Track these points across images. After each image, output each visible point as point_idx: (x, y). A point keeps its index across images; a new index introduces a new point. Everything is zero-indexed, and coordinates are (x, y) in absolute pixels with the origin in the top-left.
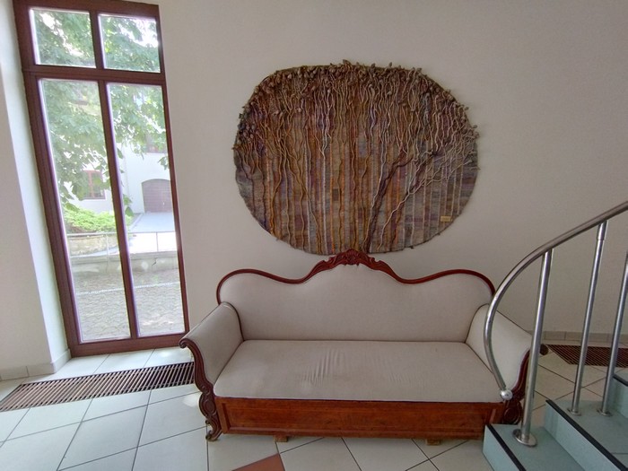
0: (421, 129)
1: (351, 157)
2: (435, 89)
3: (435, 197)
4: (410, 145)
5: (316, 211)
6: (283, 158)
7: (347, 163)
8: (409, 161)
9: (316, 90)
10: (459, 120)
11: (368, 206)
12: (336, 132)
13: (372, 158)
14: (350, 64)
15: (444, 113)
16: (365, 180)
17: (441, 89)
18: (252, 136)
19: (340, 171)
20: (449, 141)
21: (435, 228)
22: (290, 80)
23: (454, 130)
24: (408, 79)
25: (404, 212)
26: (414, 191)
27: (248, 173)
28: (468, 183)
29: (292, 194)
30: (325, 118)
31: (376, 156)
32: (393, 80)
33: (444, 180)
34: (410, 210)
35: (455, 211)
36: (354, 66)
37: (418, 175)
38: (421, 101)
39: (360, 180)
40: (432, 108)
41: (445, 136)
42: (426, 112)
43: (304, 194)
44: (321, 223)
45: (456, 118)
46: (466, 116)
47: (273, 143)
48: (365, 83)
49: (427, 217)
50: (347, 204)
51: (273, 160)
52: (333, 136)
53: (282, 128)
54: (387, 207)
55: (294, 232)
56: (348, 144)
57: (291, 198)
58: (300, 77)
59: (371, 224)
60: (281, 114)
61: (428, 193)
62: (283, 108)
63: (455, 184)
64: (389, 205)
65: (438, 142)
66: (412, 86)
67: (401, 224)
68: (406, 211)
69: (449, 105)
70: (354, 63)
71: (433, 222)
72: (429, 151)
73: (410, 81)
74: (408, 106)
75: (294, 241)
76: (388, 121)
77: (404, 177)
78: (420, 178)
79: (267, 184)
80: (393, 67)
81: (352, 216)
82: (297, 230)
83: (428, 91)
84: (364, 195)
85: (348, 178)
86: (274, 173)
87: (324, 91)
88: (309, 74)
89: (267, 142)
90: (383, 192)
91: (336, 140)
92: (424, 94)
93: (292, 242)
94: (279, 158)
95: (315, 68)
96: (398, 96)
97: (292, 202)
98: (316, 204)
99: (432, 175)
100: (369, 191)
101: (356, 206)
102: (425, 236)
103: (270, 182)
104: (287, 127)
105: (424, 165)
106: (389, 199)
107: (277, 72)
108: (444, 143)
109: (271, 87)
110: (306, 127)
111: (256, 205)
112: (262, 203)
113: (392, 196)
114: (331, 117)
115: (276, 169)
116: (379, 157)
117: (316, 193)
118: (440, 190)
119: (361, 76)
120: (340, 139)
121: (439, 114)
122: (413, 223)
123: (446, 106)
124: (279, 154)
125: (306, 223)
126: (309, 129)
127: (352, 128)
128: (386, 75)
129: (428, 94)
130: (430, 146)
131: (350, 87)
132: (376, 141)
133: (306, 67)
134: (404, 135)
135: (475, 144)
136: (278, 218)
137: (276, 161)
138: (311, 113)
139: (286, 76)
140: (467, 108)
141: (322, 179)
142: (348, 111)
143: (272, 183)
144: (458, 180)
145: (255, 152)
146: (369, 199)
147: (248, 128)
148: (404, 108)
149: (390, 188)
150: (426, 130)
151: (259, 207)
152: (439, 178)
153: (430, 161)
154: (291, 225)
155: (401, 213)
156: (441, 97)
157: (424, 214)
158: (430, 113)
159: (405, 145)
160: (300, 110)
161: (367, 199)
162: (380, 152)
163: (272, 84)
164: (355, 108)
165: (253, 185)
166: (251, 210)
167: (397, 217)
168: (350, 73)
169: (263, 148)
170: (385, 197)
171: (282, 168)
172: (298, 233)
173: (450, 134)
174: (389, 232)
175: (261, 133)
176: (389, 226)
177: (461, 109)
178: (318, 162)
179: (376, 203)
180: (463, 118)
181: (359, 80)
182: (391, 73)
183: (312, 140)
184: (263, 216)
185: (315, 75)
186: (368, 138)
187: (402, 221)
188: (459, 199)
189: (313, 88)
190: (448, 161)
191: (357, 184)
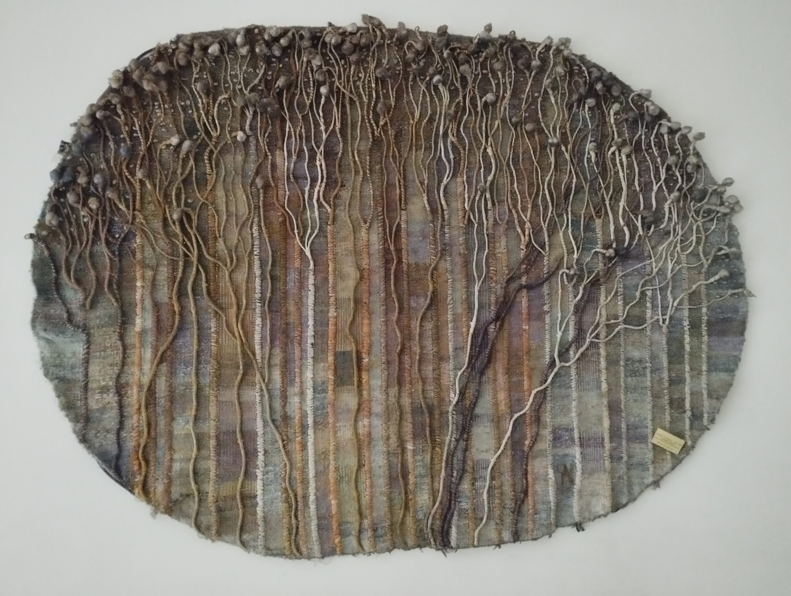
0: (579, 189)
1: (387, 262)
2: (608, 88)
3: (634, 373)
4: (553, 230)
5: (286, 418)
6: (187, 264)
7: (377, 280)
8: (552, 274)
9: (289, 86)
10: (682, 166)
11: (441, 400)
12: (346, 194)
13: (446, 265)
14: (380, 25)
15: (637, 148)
16: (429, 326)
17: (625, 89)
18: (93, 204)
19: (357, 301)
20: (658, 220)
21: (642, 465)
22: (217, 59)
23: (670, 191)
24: (536, 63)
25: (547, 418)
26: (574, 355)
27: (75, 307)
28: (723, 333)
29: (209, 369)
30: (312, 158)
31: (458, 260)
32: (497, 66)
33: (656, 325)
34: (566, 411)
35: (696, 417)
36: (392, 32)
37: (580, 310)
38: (574, 119)
39: (415, 324)
40: (604, 136)
41: (648, 206)
42: (590, 146)
43: (248, 365)
44: (297, 457)
45: (671, 160)
46: (697, 155)
47: (158, 225)
48: (422, 72)
49: (615, 433)
50: (378, 395)
51: (155, 269)
52: (335, 207)
53: (186, 181)
54: (496, 404)
55: (210, 488)
56: (377, 228)
57: (206, 380)
58: (244, 51)
59: (451, 455)
60: (187, 144)
61: (612, 362)
62: (191, 130)
63: (687, 338)
64: (502, 396)
65: (629, 223)
66: (546, 82)
67: (542, 453)
68: (554, 417)
69: (650, 127)
70: (391, 23)
71: (637, 448)
72: (607, 246)
73: (542, 70)
74: (541, 131)
75: (210, 518)
76: (488, 169)
77: (540, 317)
78: (587, 318)
79: (132, 339)
80: (495, 34)
81: (393, 429)
82: (220, 478)
83: (591, 92)
84: (429, 369)
85: (378, 322)
86: (156, 306)
87: (311, 90)
88: (268, 44)
89: (140, 218)
90: (484, 357)
91: (343, 215)
92: (581, 101)
93: (204, 520)
94: (174, 265)
95: (285, 32)
96: (512, 106)
97: (208, 391)
98: (285, 397)
99: (621, 311)
100: (441, 358)
101: (406, 401)
102: (615, 492)
103: (143, 332)
104: (202, 182)
105: (595, 283)
106: (502, 379)
107: (179, 38)
108: (646, 226)
109: (157, 74)
110: (259, 182)
111: (93, 404)
112: (111, 398)
113: (509, 372)
114: (329, 155)
115: (163, 294)
116: (467, 264)
117: (286, 364)
118: (646, 355)
119: (410, 55)
120: (356, 214)
121: (626, 150)
122: (576, 451)
123: (641, 132)
124: (174, 252)
125: (251, 454)
126: (266, 187)
127: (390, 186)
128: (477, 53)
129: (591, 102)
130: (605, 232)
131: (381, 81)
132: (458, 221)
133: (262, 30)
134: (535, 206)
135: (731, 228)
136: (162, 442)
137: (164, 272)
138: (272, 145)
139: (205, 49)
140: (701, 136)
141: (302, 324)
142: (377, 142)
143: (150, 338)
144: (695, 326)
145: (102, 248)
146: (445, 381)
147: (82, 180)
148: (530, 134)
149: (502, 347)
150: (594, 191)
151: (102, 410)
152: (641, 320)
153: (609, 273)
154: (203, 465)
155: (538, 420)
156: (626, 109)
157: (606, 423)
158: (600, 149)
159: (537, 231)
160: (240, 136)
161: (438, 379)
162: (470, 249)
163: (161, 66)
164: (398, 135)
165: (88, 342)
166: (75, 419)
167: (529, 432)
168: (380, 47)
169: (128, 237)
170: (489, 373)
171: (181, 294)
172: (227, 489)
173: (661, 200)
174: (507, 479)
175: (121, 195)
176: (507, 462)
177: (684, 137)
178: (293, 276)
179: (462, 394)
180: (692, 160)
181: (407, 64)
182: (491, 50)
183: (276, 217)
184: (112, 437)
185: (284, 50)
186: (434, 211)
187: (545, 444)
188: (704, 379)
189: (281, 82)
190: (662, 272)
191: (407, 337)
